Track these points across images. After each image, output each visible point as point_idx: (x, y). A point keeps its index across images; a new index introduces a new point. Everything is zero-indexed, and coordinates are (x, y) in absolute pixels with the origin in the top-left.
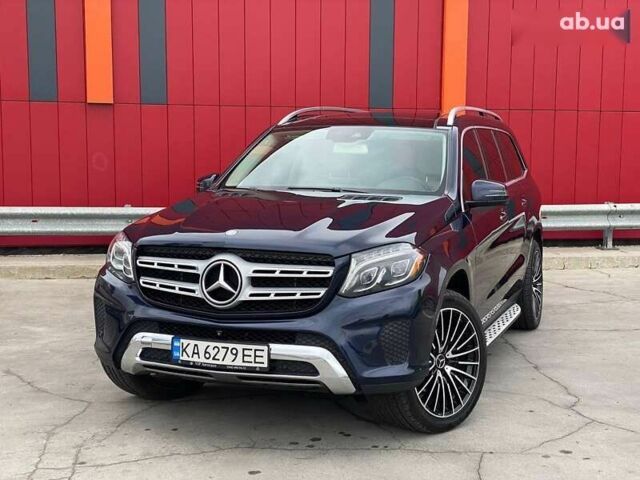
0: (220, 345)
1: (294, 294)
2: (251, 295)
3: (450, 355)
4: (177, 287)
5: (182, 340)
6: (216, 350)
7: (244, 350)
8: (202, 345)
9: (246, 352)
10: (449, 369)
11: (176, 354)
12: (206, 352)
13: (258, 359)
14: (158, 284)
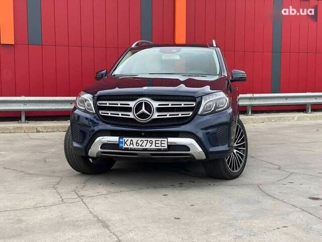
0: (144, 139)
1: (178, 115)
2: (158, 116)
3: (235, 145)
4: (120, 114)
5: (124, 139)
6: (142, 141)
7: (156, 141)
8: (135, 140)
9: (157, 142)
10: (235, 151)
11: (121, 145)
12: (137, 143)
13: (162, 145)
14: (109, 113)
